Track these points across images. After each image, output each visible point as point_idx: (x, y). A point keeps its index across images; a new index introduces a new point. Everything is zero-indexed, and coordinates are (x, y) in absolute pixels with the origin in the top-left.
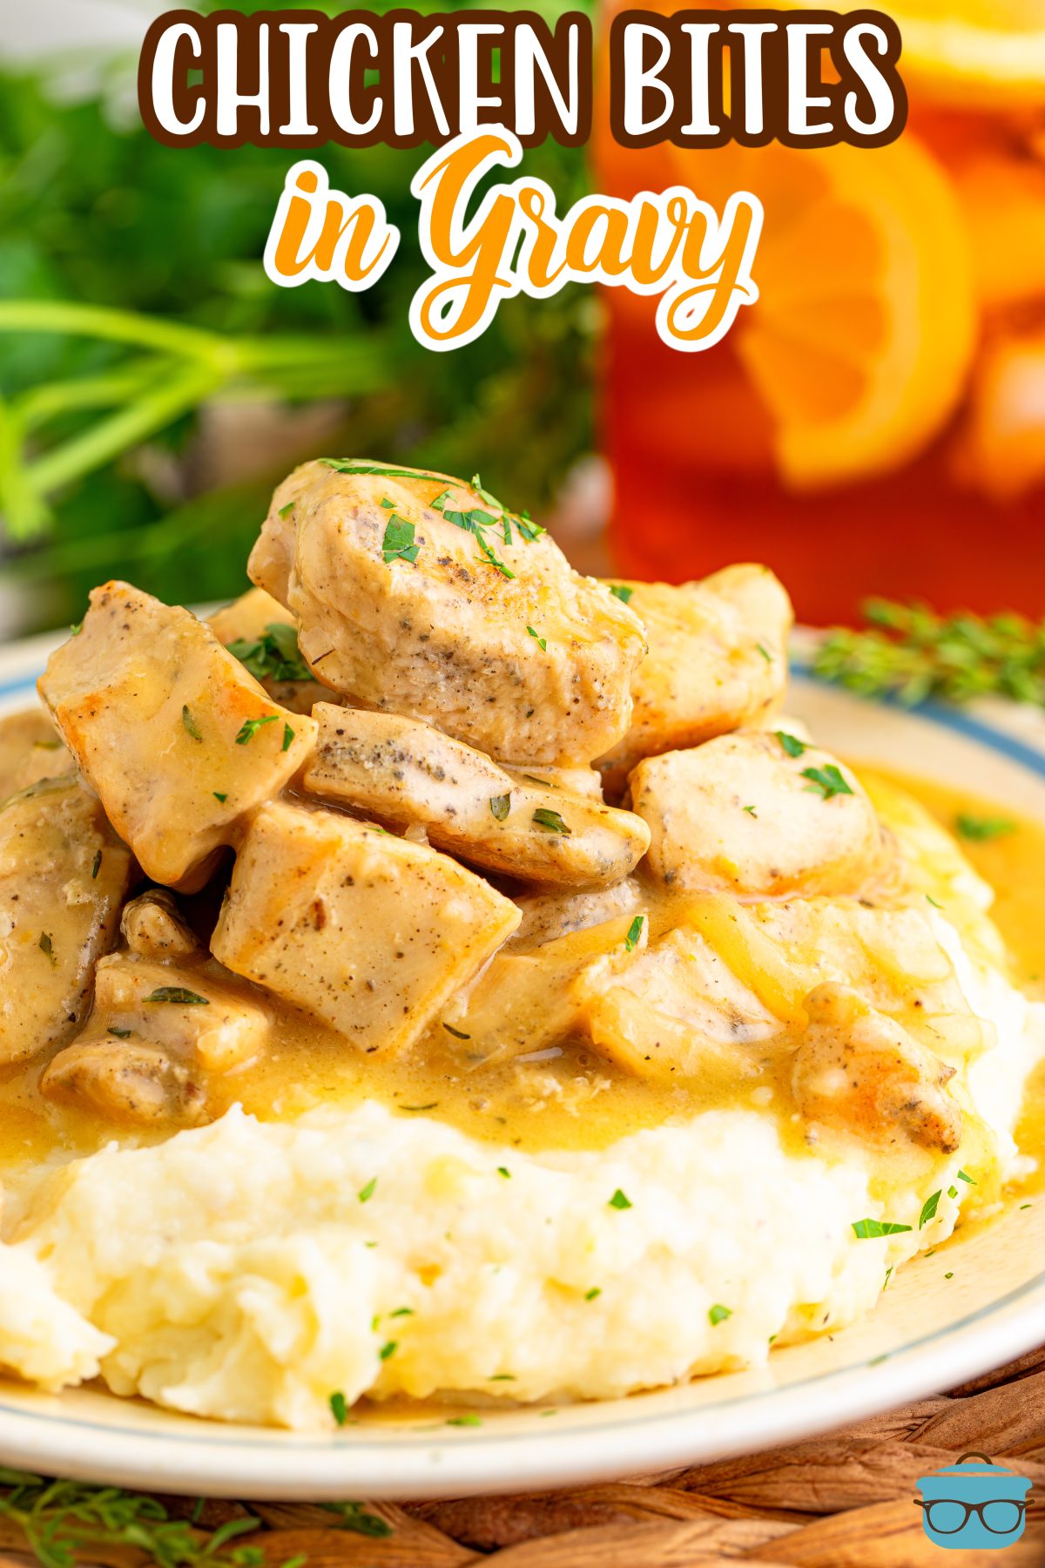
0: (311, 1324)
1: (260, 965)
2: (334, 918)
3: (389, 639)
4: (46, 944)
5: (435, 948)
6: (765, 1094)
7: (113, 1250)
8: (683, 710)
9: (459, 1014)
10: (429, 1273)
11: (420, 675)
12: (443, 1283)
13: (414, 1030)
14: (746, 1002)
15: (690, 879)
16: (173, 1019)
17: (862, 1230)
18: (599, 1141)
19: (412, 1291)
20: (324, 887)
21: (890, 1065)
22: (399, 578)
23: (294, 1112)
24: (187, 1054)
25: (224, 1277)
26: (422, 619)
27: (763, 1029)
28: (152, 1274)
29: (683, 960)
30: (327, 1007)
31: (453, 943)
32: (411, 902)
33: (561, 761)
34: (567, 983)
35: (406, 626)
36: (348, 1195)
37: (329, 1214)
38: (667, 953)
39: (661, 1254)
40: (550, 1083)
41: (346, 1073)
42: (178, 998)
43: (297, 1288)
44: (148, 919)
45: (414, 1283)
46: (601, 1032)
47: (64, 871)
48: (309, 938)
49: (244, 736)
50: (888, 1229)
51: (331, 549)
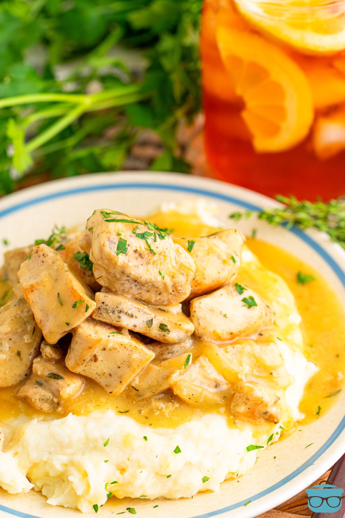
0: (88, 486)
1: (79, 370)
2: (100, 358)
3: (118, 276)
4: (19, 354)
5: (129, 366)
6: (223, 410)
7: (34, 456)
8: (208, 282)
9: (136, 383)
10: (123, 470)
11: (127, 285)
12: (126, 474)
13: (123, 387)
14: (220, 378)
15: (206, 338)
16: (54, 383)
17: (249, 449)
18: (174, 425)
19: (117, 476)
20: (97, 351)
21: (259, 402)
22: (121, 259)
23: (88, 412)
24: (57, 394)
25: (66, 465)
26: (127, 271)
27: (224, 387)
28: (46, 463)
29: (202, 367)
30: (99, 380)
31: (134, 365)
32: (122, 354)
33: (169, 303)
34: (168, 377)
35: (123, 273)
36: (101, 443)
37: (95, 448)
38: (198, 365)
39: (189, 464)
40: (161, 405)
41: (103, 400)
42: (55, 377)
43: (85, 475)
44: (47, 351)
45: (118, 473)
46: (176, 392)
47: (24, 332)
48: (93, 363)
49: (74, 306)
50: (257, 447)
51: (101, 250)
